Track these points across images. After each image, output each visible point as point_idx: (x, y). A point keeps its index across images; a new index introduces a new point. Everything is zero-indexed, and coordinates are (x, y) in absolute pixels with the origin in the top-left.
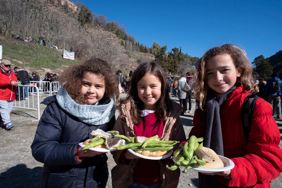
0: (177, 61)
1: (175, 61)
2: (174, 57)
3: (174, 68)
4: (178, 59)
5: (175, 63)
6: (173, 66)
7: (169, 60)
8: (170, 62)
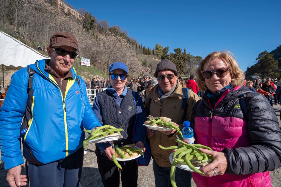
0: (182, 62)
1: (180, 62)
2: (180, 58)
3: (180, 68)
4: (183, 59)
5: (180, 63)
6: (179, 67)
7: (175, 61)
8: (176, 63)
